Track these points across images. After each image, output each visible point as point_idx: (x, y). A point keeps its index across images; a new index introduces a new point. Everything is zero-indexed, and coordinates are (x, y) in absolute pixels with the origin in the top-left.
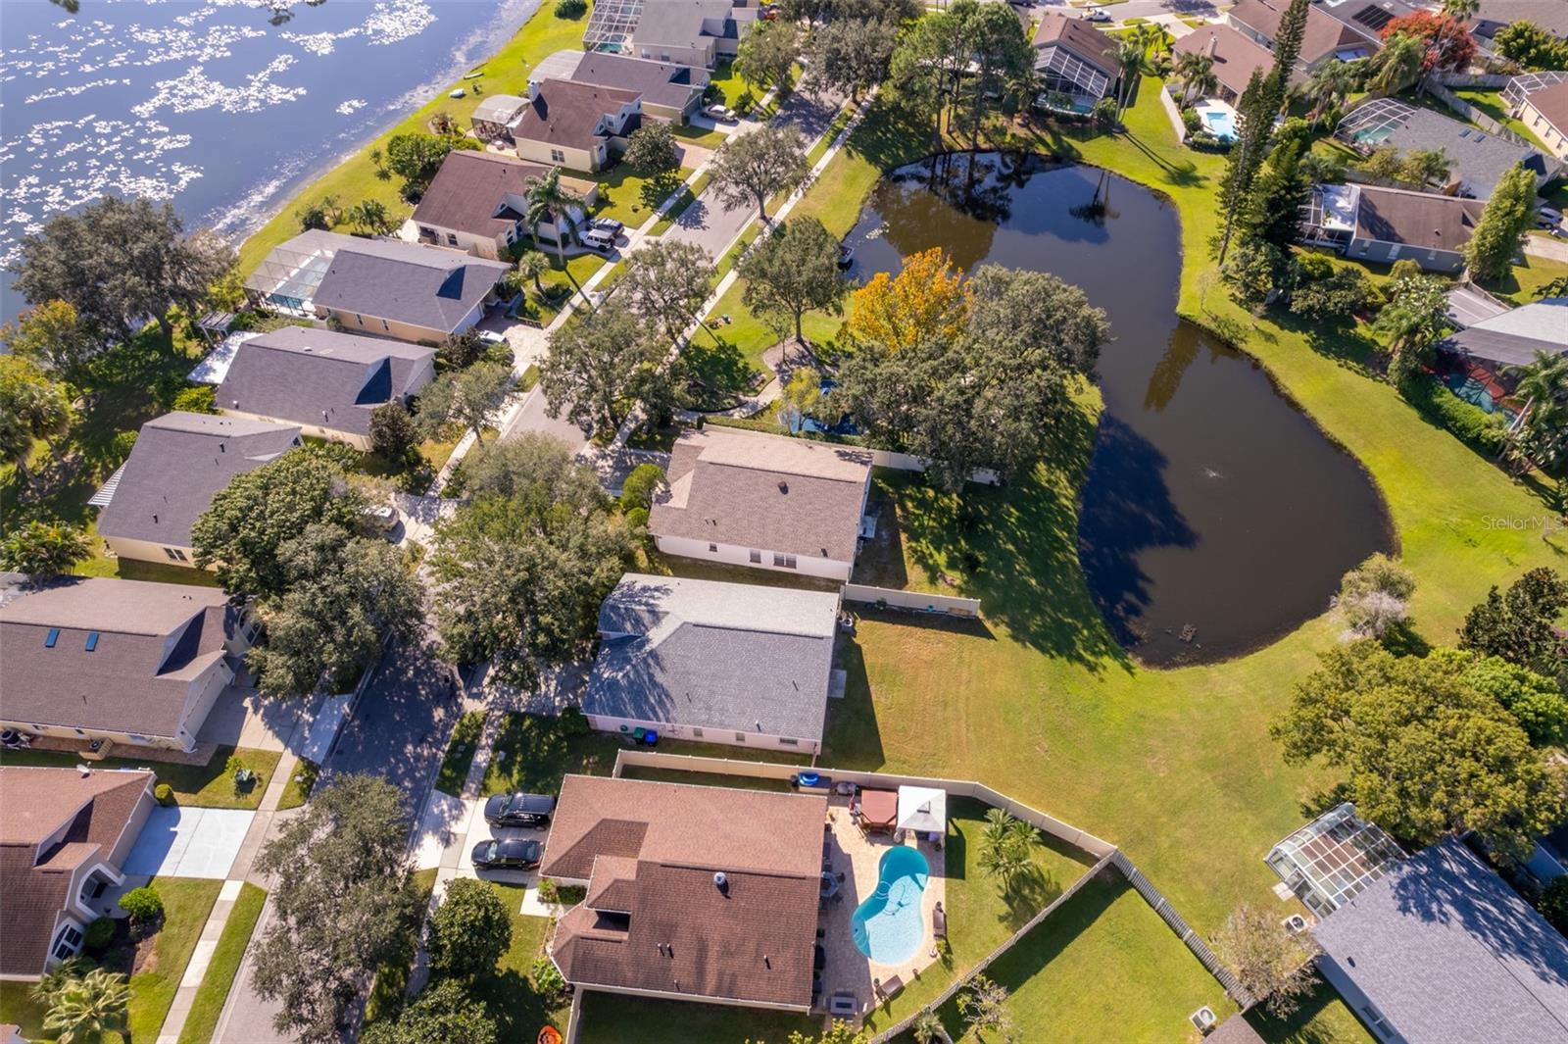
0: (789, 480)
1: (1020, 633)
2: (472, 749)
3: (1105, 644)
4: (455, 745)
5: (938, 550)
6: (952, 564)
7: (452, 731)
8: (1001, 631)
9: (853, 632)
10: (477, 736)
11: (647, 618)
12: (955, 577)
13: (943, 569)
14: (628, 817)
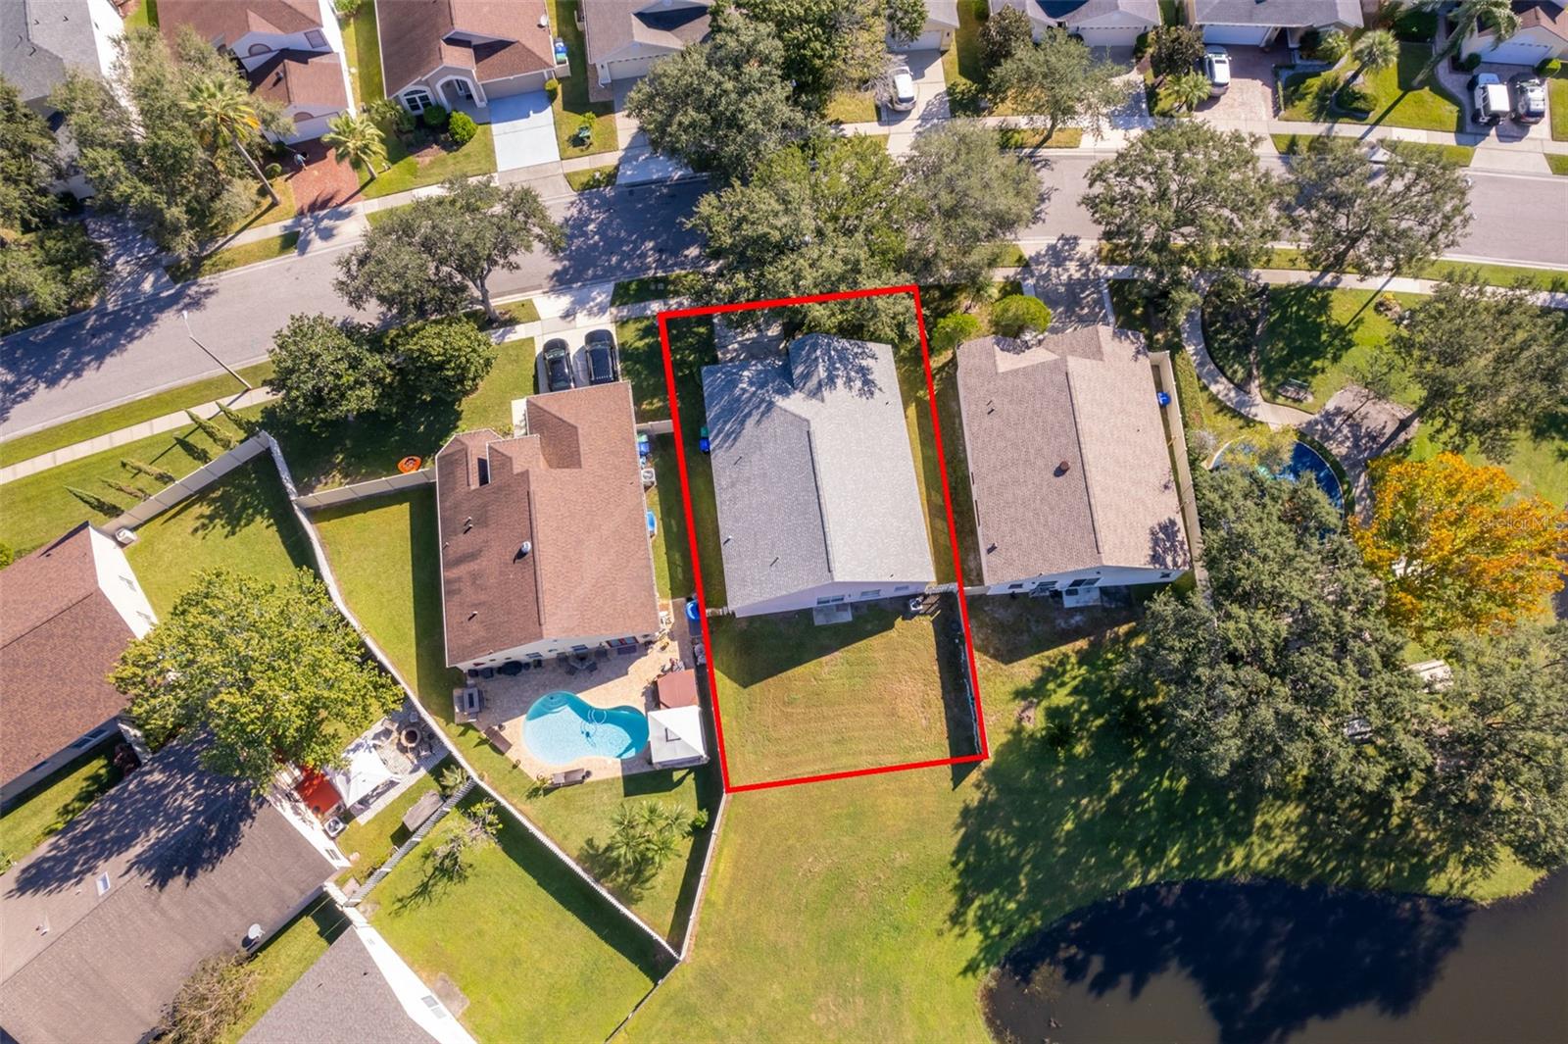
0: (1074, 472)
1: (975, 820)
2: (662, 296)
3: (1002, 935)
4: (665, 280)
5: (1075, 691)
6: (1053, 713)
7: (678, 272)
8: (971, 792)
9: (908, 615)
10: (677, 293)
11: (813, 383)
12: (1036, 721)
13: (1044, 704)
14: (584, 448)
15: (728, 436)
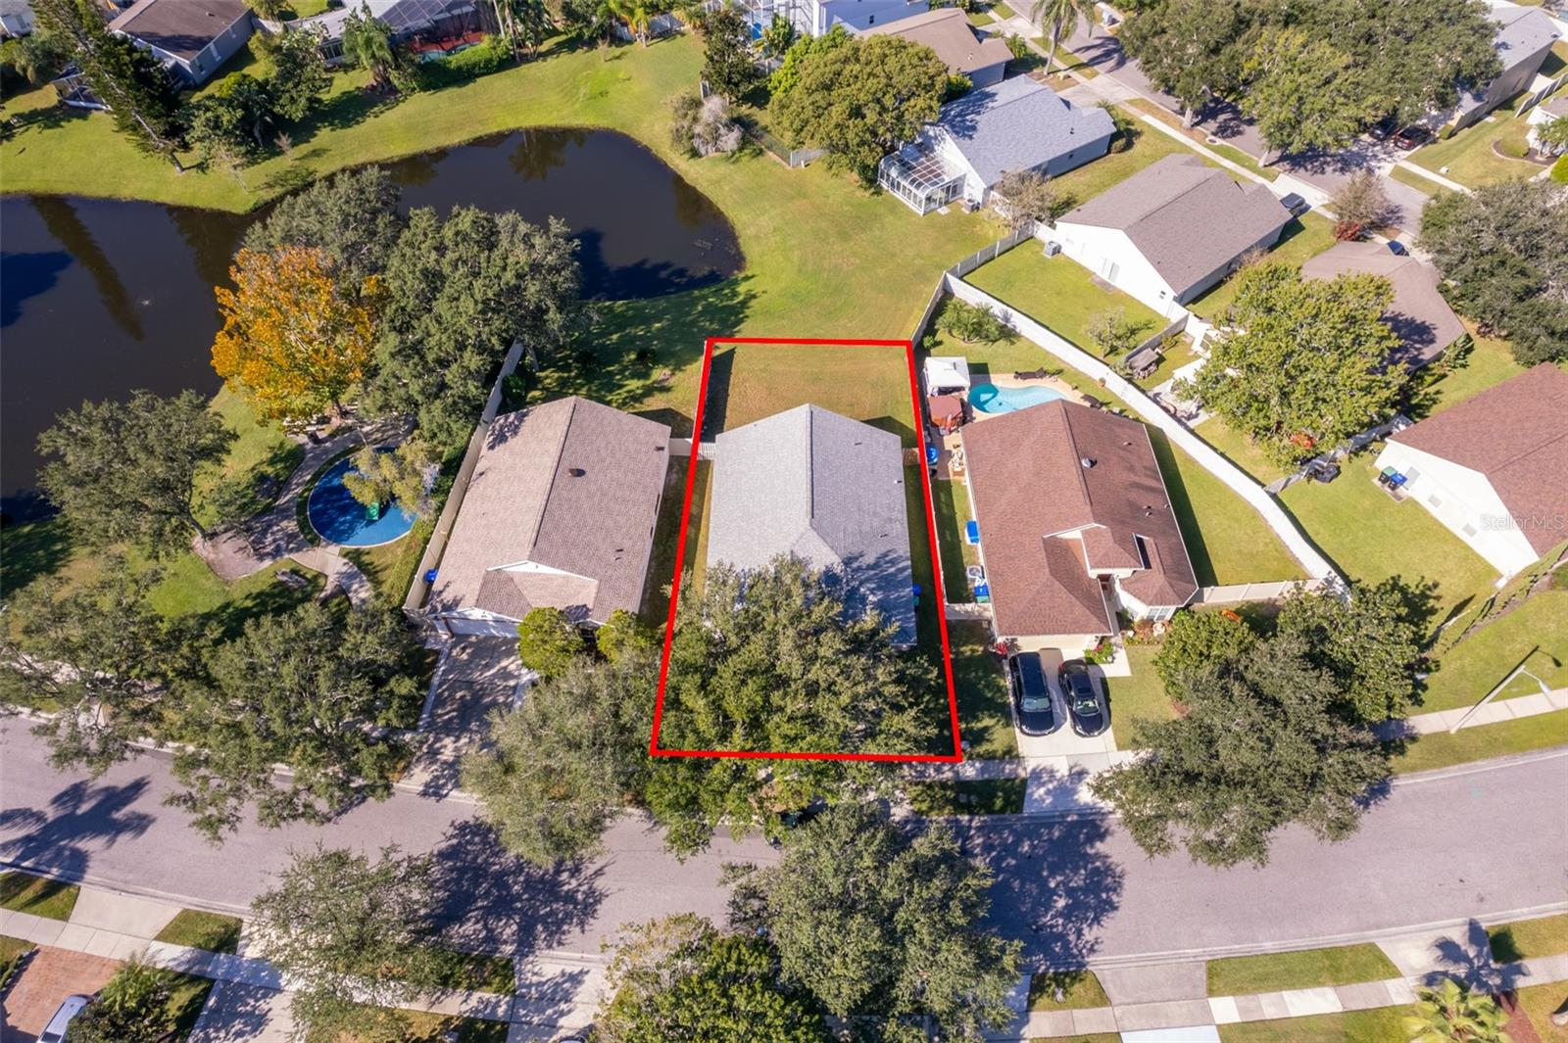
0: (566, 465)
2: (962, 786)
3: (722, 290)
4: (960, 807)
5: (621, 387)
7: (941, 819)
10: (943, 785)
13: (649, 382)
14: (1042, 557)
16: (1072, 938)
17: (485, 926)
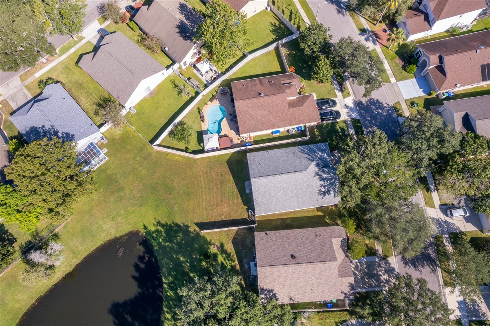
0: (292, 261)
1: (185, 230)
2: (357, 133)
3: (153, 237)
5: (222, 263)
6: (215, 256)
8: (193, 228)
9: (248, 210)
11: (321, 173)
12: (213, 250)
13: (219, 253)
14: (295, 109)
15: (303, 150)
16: (387, 109)
17: (428, 247)
